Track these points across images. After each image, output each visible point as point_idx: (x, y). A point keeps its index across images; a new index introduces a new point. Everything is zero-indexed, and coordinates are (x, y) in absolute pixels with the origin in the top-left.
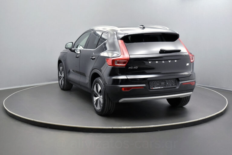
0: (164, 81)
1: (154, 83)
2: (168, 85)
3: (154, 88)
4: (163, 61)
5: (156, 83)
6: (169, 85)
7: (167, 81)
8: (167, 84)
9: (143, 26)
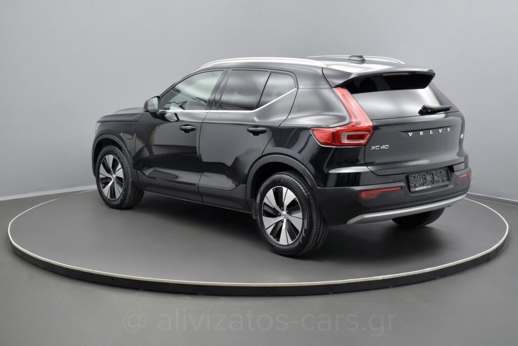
0: (429, 172)
1: (415, 177)
2: (436, 182)
3: (417, 189)
4: (431, 131)
5: (419, 177)
6: (439, 181)
7: (434, 172)
8: (435, 180)
9: (361, 57)
